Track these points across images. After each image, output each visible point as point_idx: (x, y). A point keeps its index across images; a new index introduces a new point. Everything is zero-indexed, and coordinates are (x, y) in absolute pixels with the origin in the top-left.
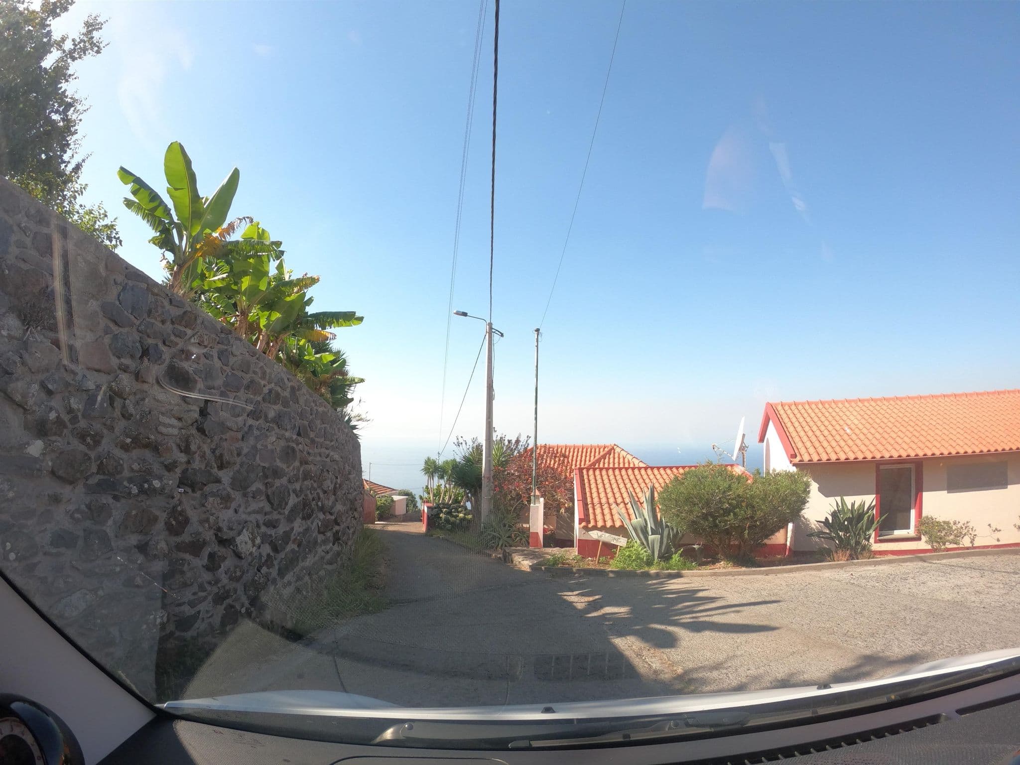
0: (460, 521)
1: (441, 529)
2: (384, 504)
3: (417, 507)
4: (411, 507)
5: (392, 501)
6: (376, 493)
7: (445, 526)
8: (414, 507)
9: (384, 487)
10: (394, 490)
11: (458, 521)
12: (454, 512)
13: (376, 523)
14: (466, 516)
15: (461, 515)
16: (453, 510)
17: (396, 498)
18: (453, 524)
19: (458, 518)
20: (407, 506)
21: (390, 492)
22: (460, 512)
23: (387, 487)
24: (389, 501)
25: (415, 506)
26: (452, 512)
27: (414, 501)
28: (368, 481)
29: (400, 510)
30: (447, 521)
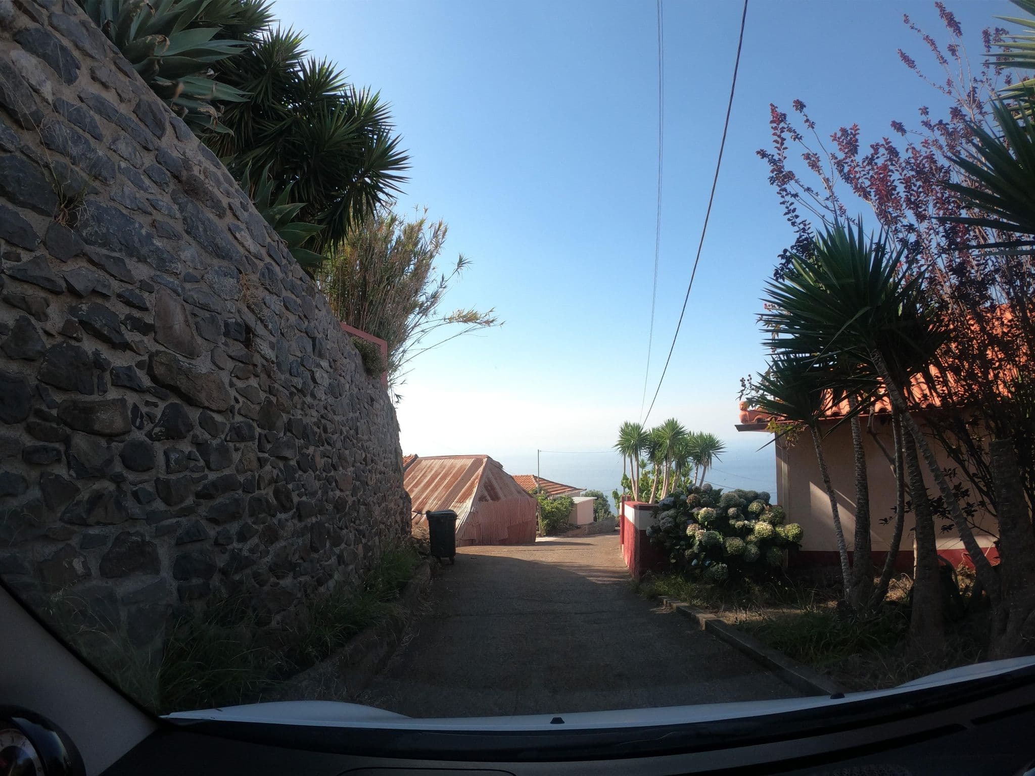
0: (760, 548)
1: (691, 576)
2: (557, 508)
3: (610, 512)
4: (601, 513)
5: (572, 504)
6: (548, 494)
7: (703, 568)
8: (605, 512)
9: (562, 485)
10: (576, 489)
11: (753, 549)
12: (737, 517)
13: (538, 539)
14: (779, 529)
15: (762, 527)
16: (731, 511)
17: (577, 500)
18: (737, 560)
19: (752, 538)
20: (596, 511)
21: (570, 493)
22: (757, 516)
23: (567, 486)
24: (567, 503)
25: (607, 511)
26: (727, 518)
27: (606, 505)
28: (536, 477)
29: (584, 517)
30: (713, 550)
